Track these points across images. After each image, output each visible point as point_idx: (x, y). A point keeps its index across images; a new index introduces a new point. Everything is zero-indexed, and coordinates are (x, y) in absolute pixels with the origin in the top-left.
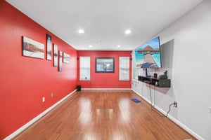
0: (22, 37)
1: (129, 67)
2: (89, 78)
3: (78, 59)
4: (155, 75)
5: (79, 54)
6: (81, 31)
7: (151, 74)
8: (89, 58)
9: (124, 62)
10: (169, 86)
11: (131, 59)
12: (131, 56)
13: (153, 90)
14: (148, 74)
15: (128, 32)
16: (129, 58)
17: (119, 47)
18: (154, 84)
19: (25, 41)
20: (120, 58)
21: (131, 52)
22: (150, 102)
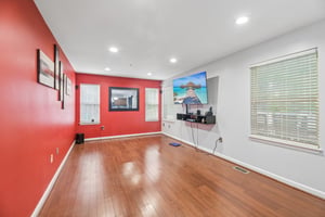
0: (38, 51)
1: (157, 102)
2: (97, 121)
3: (77, 88)
4: (199, 112)
5: (80, 78)
6: (114, 50)
7: (193, 111)
8: (98, 87)
9: (151, 96)
10: (214, 123)
11: (161, 92)
12: (160, 87)
13: (195, 130)
14: (190, 111)
15: (173, 60)
16: (157, 90)
17: (149, 75)
18: (200, 122)
19: (41, 58)
20: (147, 89)
21: (160, 82)
22: (192, 144)
